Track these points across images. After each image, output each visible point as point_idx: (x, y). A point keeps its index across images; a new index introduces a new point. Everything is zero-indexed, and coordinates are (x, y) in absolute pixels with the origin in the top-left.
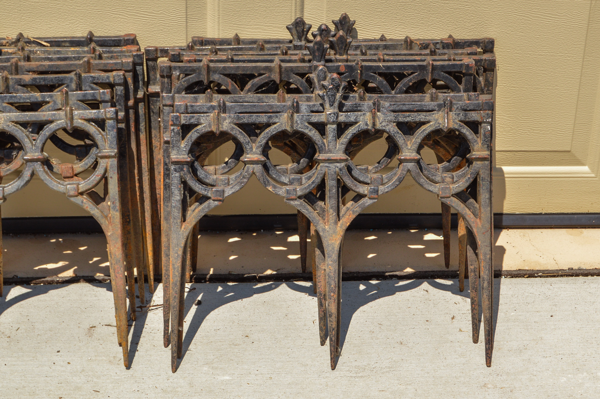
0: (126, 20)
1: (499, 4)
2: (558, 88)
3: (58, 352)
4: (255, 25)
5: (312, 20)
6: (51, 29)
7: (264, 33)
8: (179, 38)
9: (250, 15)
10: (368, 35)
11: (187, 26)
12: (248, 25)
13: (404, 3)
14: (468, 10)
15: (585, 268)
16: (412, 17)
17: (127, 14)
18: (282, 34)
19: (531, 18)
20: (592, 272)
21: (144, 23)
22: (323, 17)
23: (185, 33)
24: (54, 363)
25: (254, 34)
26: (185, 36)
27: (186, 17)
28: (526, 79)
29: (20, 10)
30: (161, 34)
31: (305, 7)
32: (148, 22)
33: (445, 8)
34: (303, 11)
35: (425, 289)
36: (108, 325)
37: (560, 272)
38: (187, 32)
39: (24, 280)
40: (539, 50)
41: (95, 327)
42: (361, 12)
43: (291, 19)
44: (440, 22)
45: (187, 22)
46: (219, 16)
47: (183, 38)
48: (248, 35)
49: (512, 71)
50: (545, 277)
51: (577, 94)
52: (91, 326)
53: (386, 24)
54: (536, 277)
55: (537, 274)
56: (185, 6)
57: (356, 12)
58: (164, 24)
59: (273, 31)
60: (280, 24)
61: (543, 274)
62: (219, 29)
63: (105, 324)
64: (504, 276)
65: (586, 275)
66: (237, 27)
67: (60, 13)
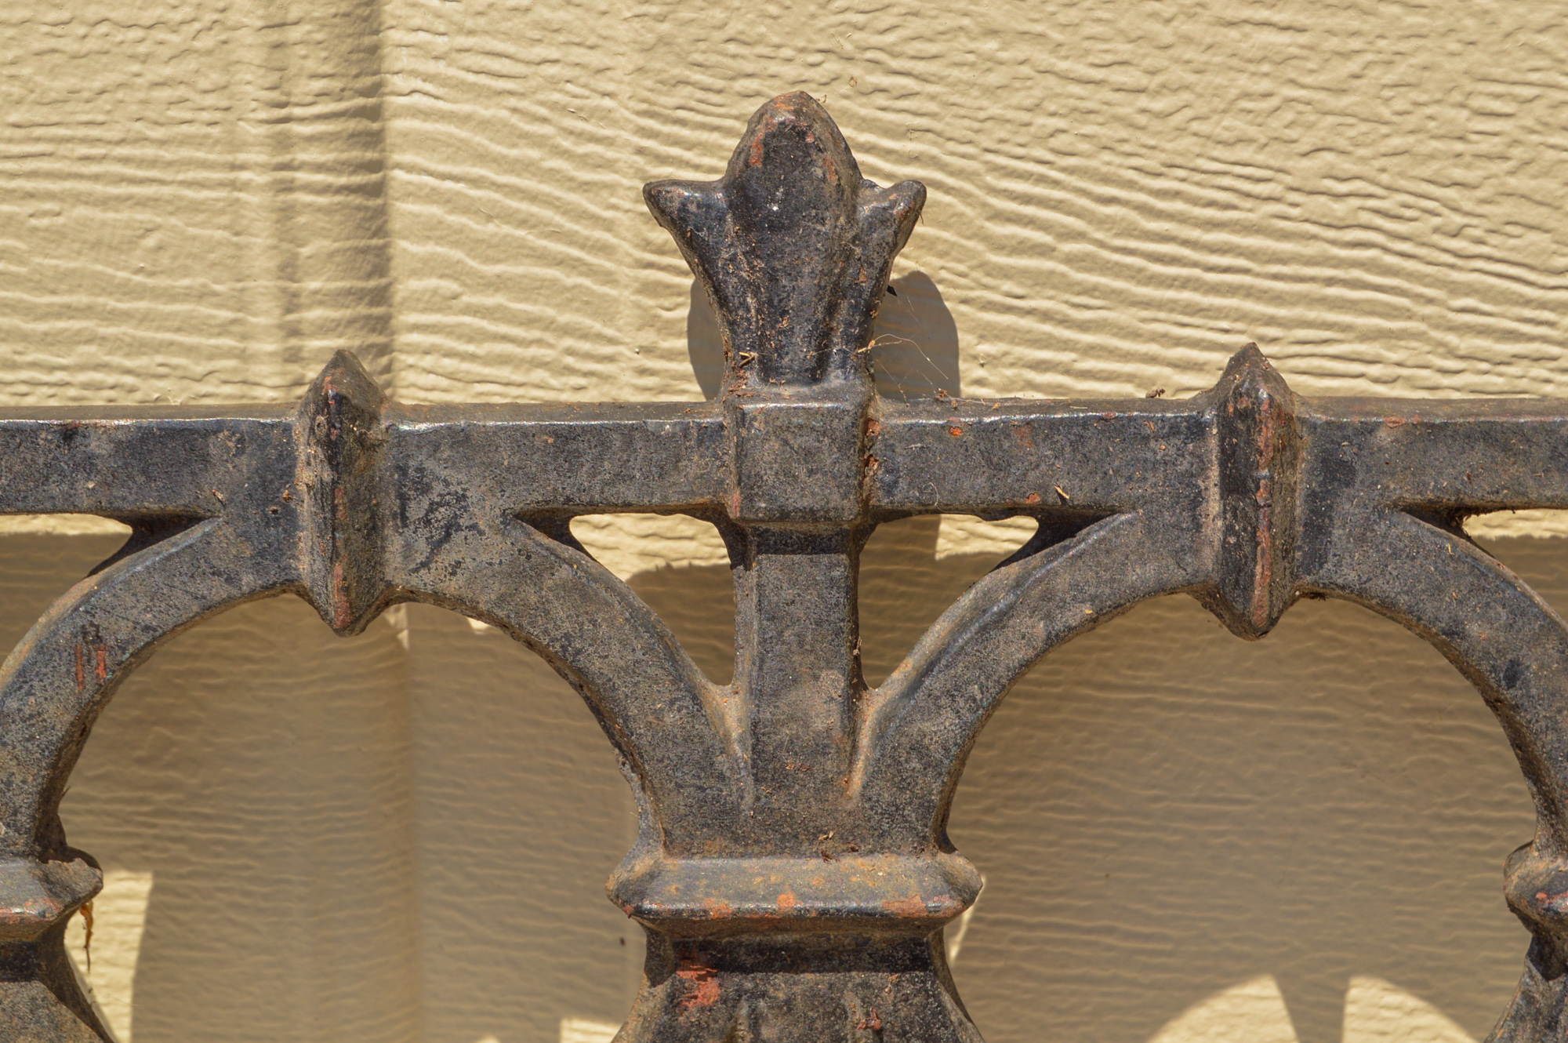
5: (482, 157)
10: (1135, 335)
18: (144, 319)
22: (606, 116)
34: (374, 50)
42: (1043, 57)
43: (236, 145)
53: (1340, 208)
59: (39, 287)
60: (104, 202)
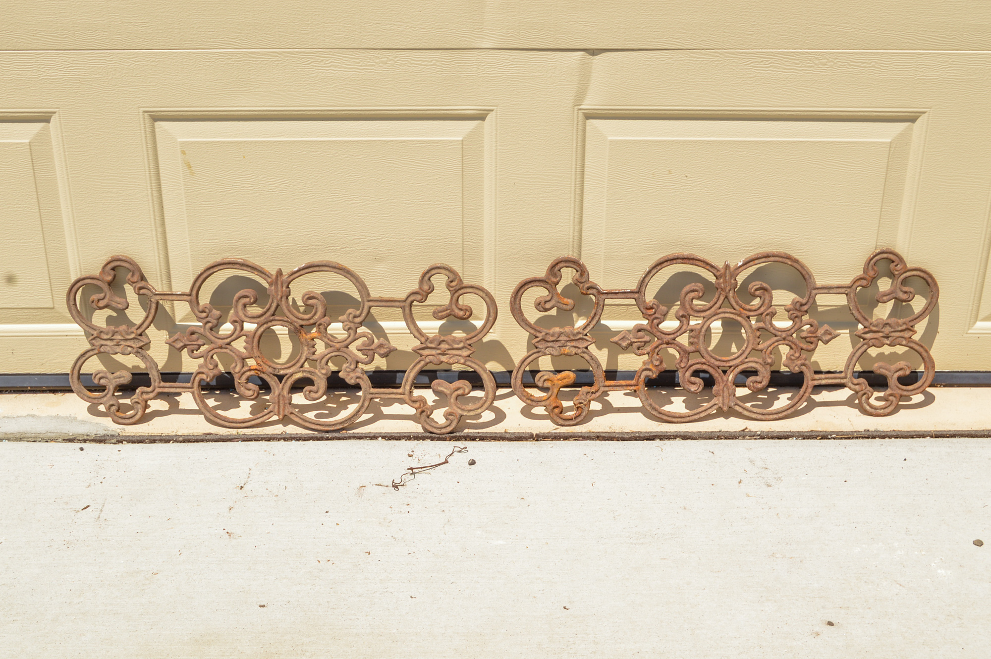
0: (400, 169)
1: (791, 152)
2: (854, 239)
3: (327, 512)
4: (534, 174)
6: (323, 178)
7: (543, 182)
8: (455, 188)
9: (528, 165)
11: (463, 175)
12: (526, 175)
13: (690, 151)
14: (758, 157)
15: (882, 430)
16: (698, 166)
17: (401, 163)
19: (825, 166)
20: (889, 434)
21: (418, 172)
23: (461, 183)
24: (322, 524)
25: (532, 184)
26: (461, 186)
27: (462, 166)
28: (820, 230)
29: (292, 159)
30: (435, 183)
31: (586, 156)
32: (423, 171)
33: (733, 156)
35: (711, 451)
36: (378, 485)
37: (855, 434)
38: (463, 182)
39: (293, 436)
40: (834, 199)
41: (365, 486)
44: (729, 171)
45: (463, 171)
46: (496, 164)
47: (459, 188)
48: (527, 184)
49: (805, 222)
50: (839, 439)
51: (875, 246)
52: (361, 486)
54: (829, 439)
55: (831, 435)
56: (461, 154)
57: (640, 160)
58: (439, 174)
61: (837, 435)
62: (496, 179)
63: (376, 484)
64: (795, 437)
65: (883, 437)
66: (515, 176)
67: (332, 162)
